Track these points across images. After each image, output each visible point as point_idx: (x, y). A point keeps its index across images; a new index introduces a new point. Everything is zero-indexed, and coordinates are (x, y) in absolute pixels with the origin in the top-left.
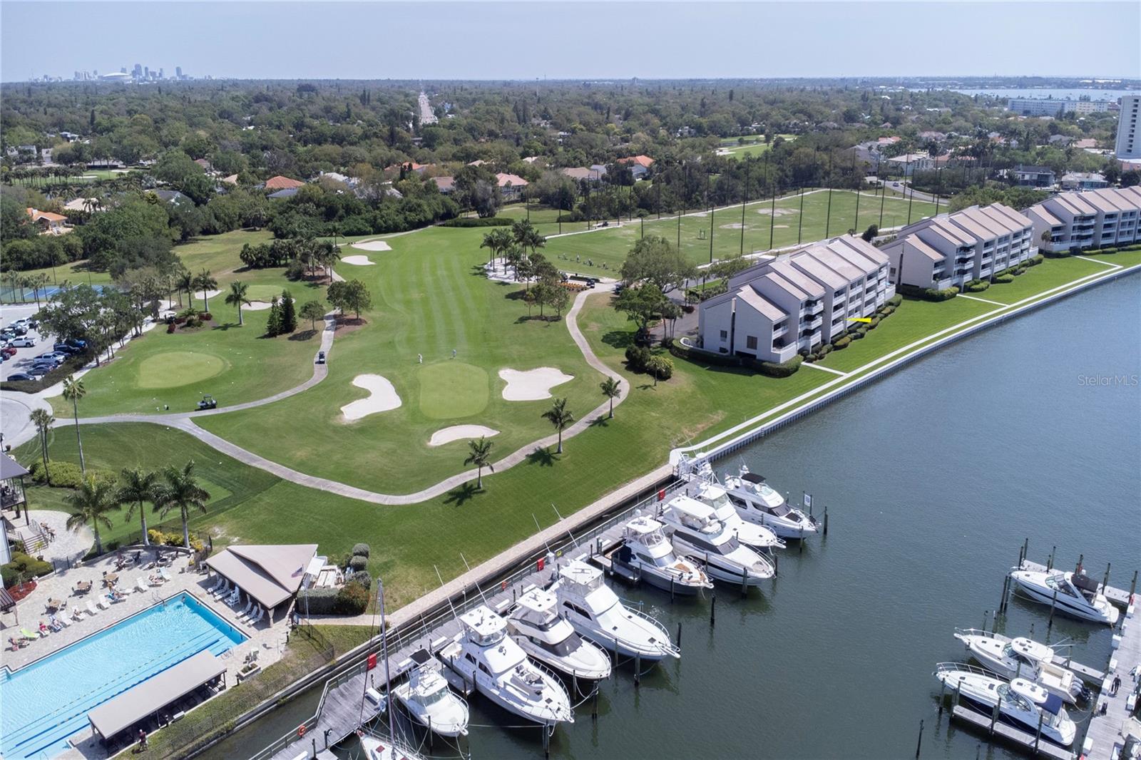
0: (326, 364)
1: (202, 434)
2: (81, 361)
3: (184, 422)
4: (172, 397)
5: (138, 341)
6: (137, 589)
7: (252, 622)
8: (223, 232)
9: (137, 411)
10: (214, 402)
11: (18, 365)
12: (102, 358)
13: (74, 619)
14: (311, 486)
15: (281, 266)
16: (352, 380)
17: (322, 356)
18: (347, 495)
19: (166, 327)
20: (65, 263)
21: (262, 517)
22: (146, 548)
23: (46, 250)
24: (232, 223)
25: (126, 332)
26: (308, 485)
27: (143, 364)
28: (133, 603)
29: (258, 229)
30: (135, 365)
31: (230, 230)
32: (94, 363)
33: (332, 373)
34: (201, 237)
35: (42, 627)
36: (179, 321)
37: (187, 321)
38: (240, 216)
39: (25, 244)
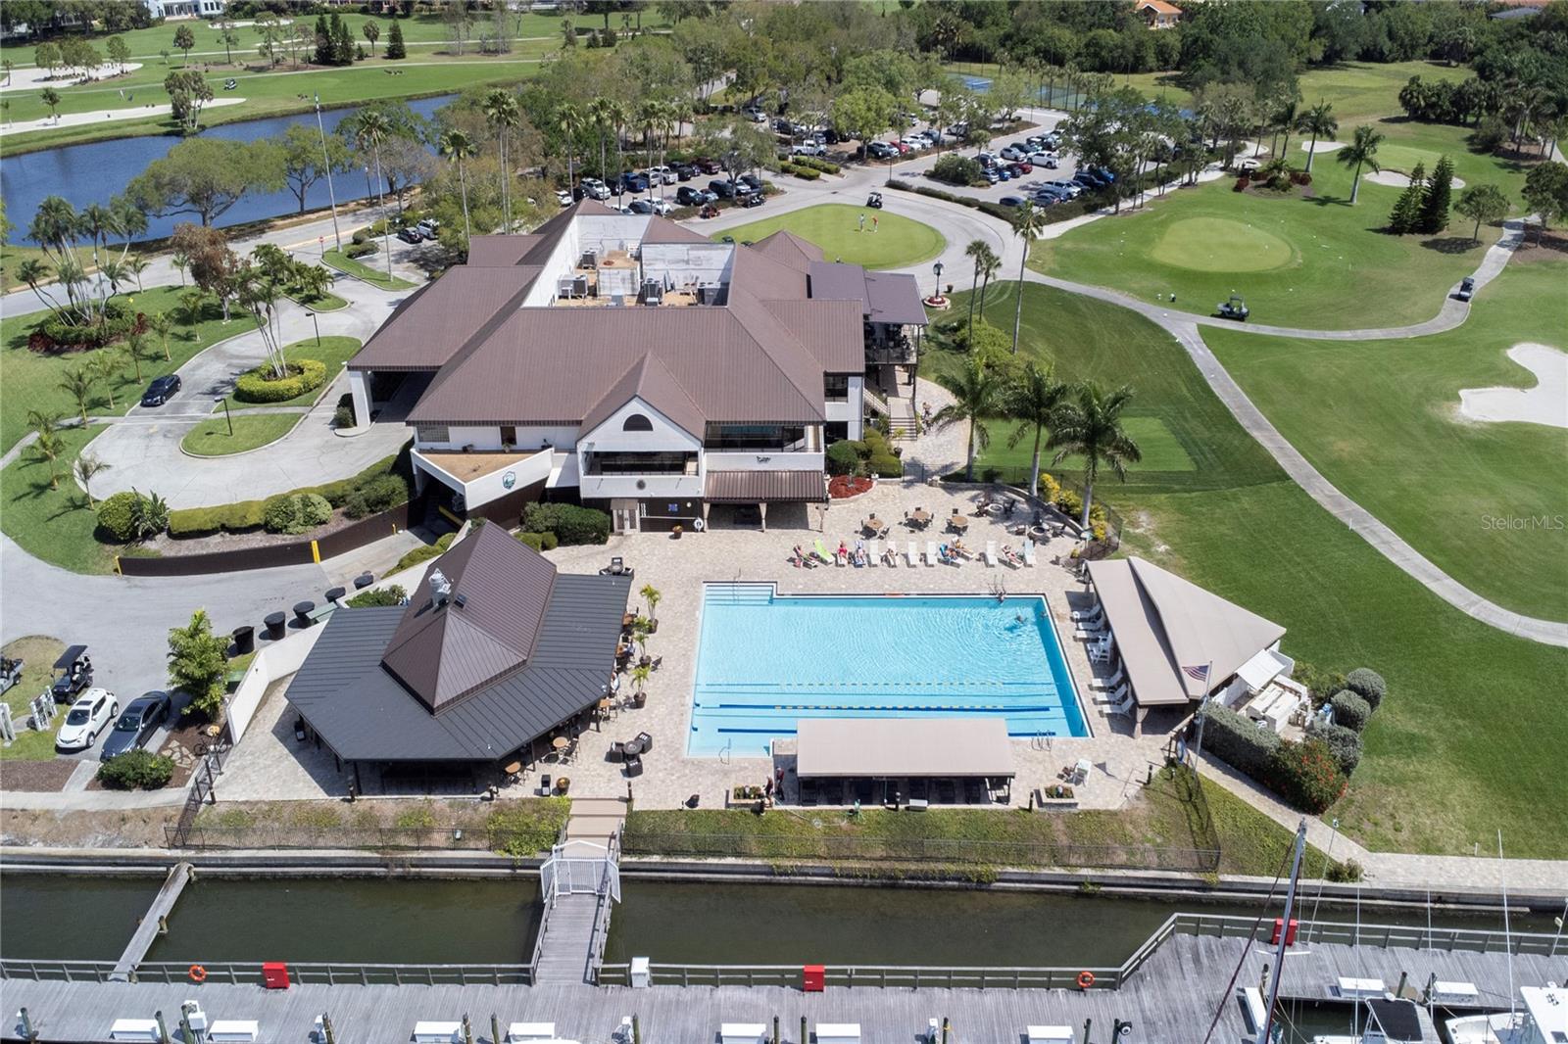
0: (1469, 304)
1: (1203, 357)
2: (1099, 200)
3: (1185, 329)
4: (1187, 285)
5: (1188, 192)
7: (1107, 709)
8: (1393, 61)
9: (1130, 290)
10: (1244, 310)
11: (1024, 188)
12: (1125, 205)
13: (885, 559)
14: (1334, 512)
15: (1465, 124)
16: (1509, 345)
17: (1467, 287)
19: (1234, 181)
20: (1151, 70)
21: (1222, 529)
22: (1029, 500)
23: (1133, 47)
24: (1413, 48)
25: (1176, 176)
26: (1328, 507)
27: (1175, 226)
28: (968, 577)
29: (1453, 63)
30: (1164, 224)
31: (1407, 58)
32: (1112, 209)
33: (1474, 323)
34: (1356, 63)
35: (842, 550)
36: (1256, 175)
37: (1270, 179)
38: (1431, 38)
39: (1109, 36)
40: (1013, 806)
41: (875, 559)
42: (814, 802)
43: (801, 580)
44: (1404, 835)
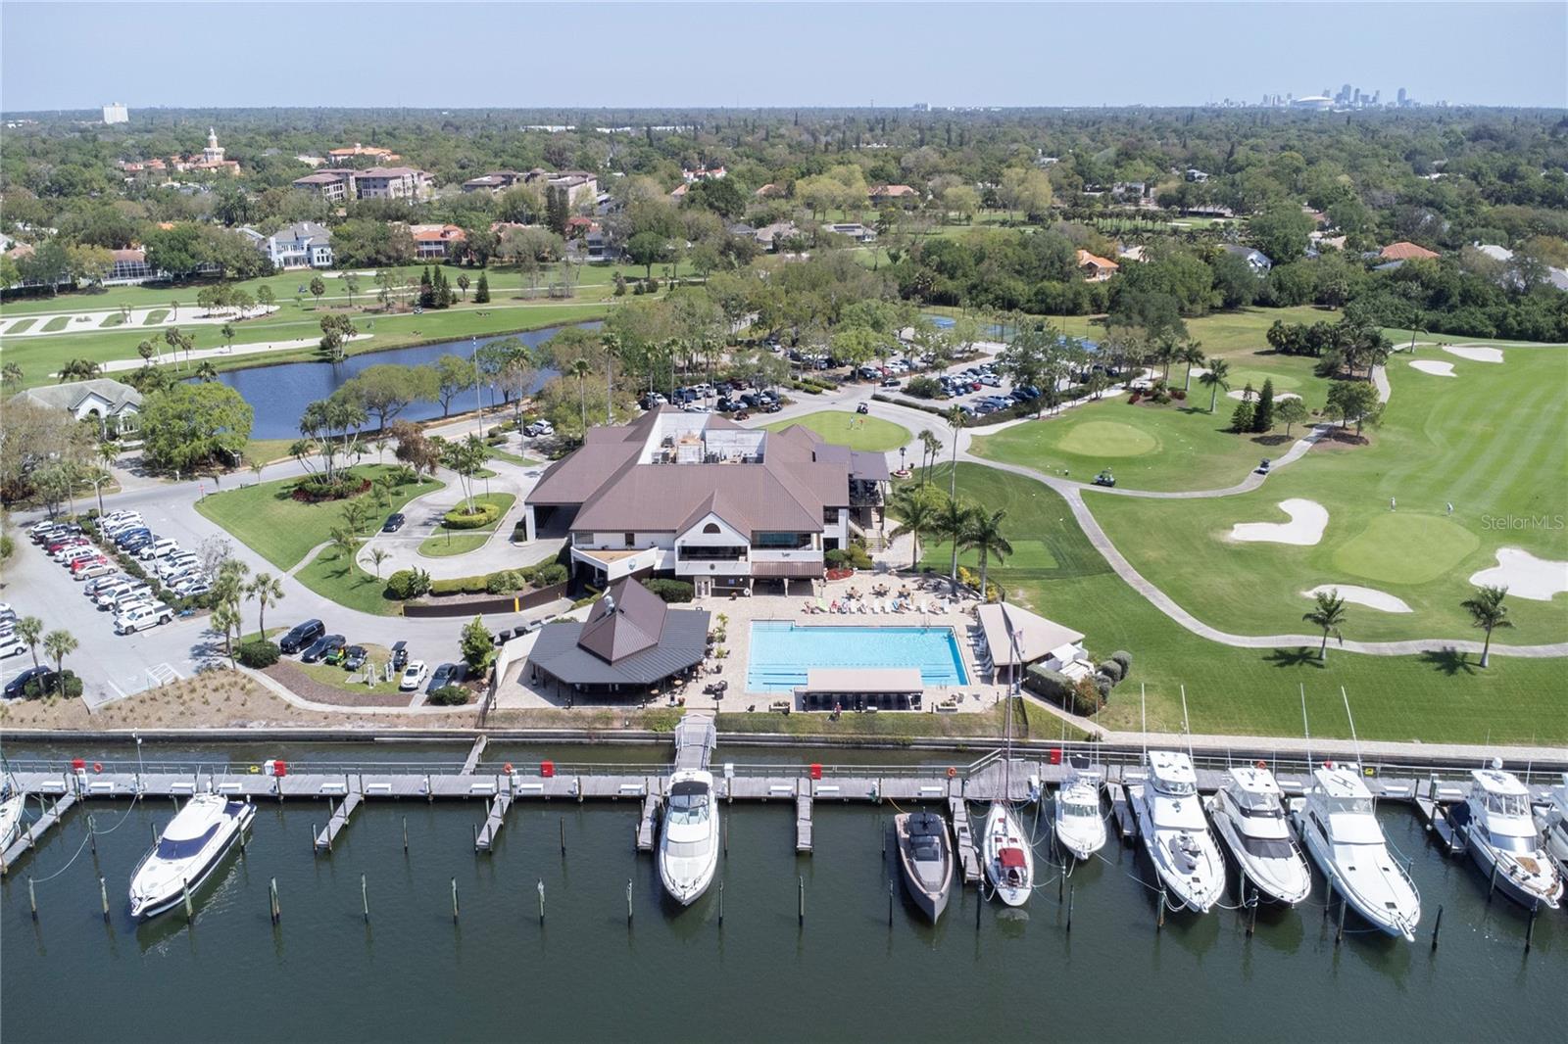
0: (1266, 476)
1: (1079, 508)
2: (1027, 410)
3: (1071, 492)
4: (1077, 465)
5: (1094, 403)
6: (919, 609)
7: (980, 673)
8: (1284, 306)
9: (1038, 467)
10: (1112, 480)
11: (975, 401)
12: (1045, 413)
13: (860, 610)
14: (1135, 587)
15: (1318, 356)
16: (1282, 500)
17: (1265, 465)
18: (1161, 608)
19: (1129, 396)
20: (1086, 314)
21: (1068, 597)
22: (950, 582)
23: (1072, 296)
24: (1301, 296)
25: (1089, 393)
26: (1133, 585)
27: (1077, 427)
28: (910, 618)
29: (1333, 308)
30: (1070, 426)
31: (1295, 304)
32: (1036, 415)
33: (1265, 487)
34: (1254, 308)
35: (834, 605)
36: (1147, 393)
37: (1155, 396)
38: (1315, 288)
39: (1055, 287)
40: (923, 711)
41: (854, 610)
42: (817, 709)
43: (809, 619)
44: (1131, 725)
